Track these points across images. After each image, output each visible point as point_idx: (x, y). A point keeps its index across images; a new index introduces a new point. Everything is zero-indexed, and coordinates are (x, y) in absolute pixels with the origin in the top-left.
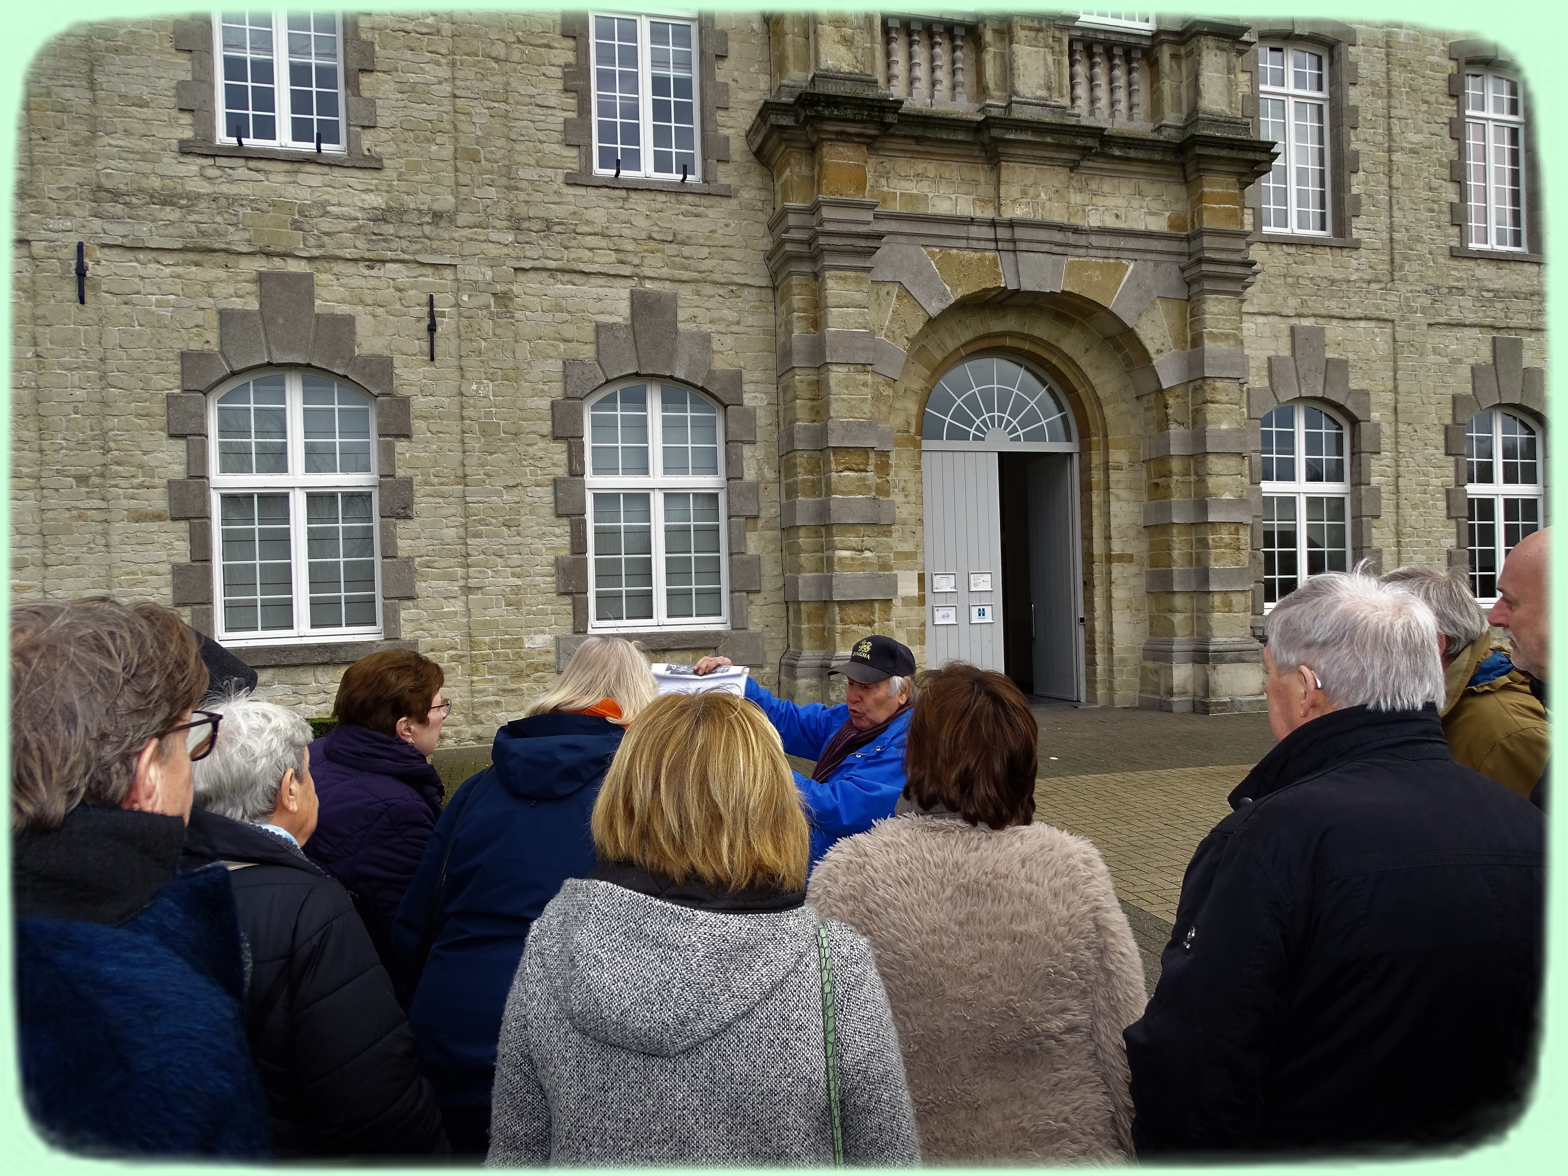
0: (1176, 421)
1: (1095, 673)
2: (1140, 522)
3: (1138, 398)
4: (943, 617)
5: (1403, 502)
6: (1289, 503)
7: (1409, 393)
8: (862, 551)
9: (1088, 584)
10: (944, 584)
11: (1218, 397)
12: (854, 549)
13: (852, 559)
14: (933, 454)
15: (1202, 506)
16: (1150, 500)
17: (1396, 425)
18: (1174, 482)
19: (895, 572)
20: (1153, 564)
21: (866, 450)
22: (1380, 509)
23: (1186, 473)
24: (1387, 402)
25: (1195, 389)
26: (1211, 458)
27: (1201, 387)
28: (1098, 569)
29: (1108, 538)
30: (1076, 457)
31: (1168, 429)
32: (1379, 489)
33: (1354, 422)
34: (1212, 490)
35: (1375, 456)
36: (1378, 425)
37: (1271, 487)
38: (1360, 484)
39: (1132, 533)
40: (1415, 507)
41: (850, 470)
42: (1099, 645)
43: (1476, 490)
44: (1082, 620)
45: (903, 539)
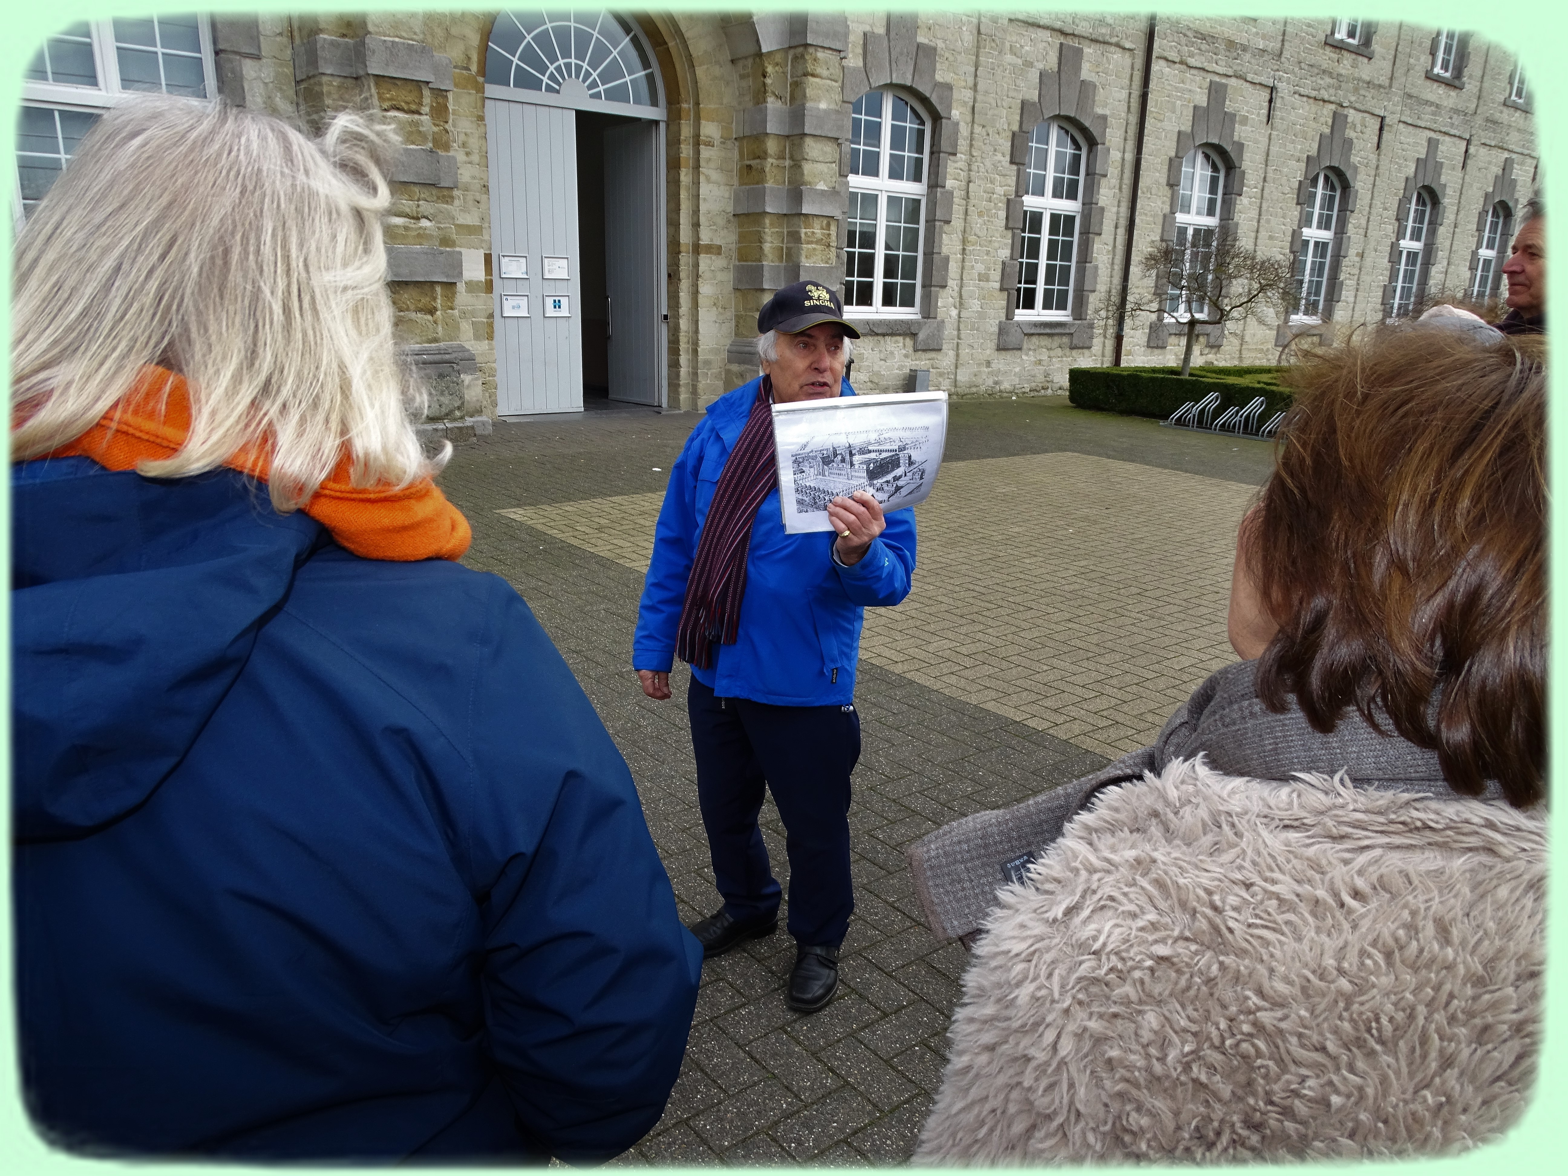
0: (773, 93)
1: (678, 375)
2: (730, 209)
3: (732, 61)
4: (513, 307)
5: (971, 208)
6: (870, 200)
7: (987, 92)
8: (418, 219)
9: (673, 277)
10: (512, 268)
11: (819, 71)
12: (407, 216)
13: (406, 228)
14: (499, 103)
15: (796, 194)
16: (741, 184)
17: (972, 126)
18: (769, 165)
19: (458, 249)
20: (742, 257)
21: (418, 85)
22: (951, 214)
23: (781, 157)
24: (967, 99)
25: (796, 58)
26: (808, 141)
27: (803, 56)
28: (685, 259)
29: (696, 225)
30: (662, 126)
31: (765, 101)
32: (952, 193)
33: (936, 118)
34: (807, 178)
35: (951, 157)
36: (957, 124)
37: (858, 182)
38: (937, 186)
39: (721, 222)
40: (980, 214)
41: (398, 109)
42: (683, 346)
43: (1031, 202)
44: (666, 317)
45: (465, 210)
